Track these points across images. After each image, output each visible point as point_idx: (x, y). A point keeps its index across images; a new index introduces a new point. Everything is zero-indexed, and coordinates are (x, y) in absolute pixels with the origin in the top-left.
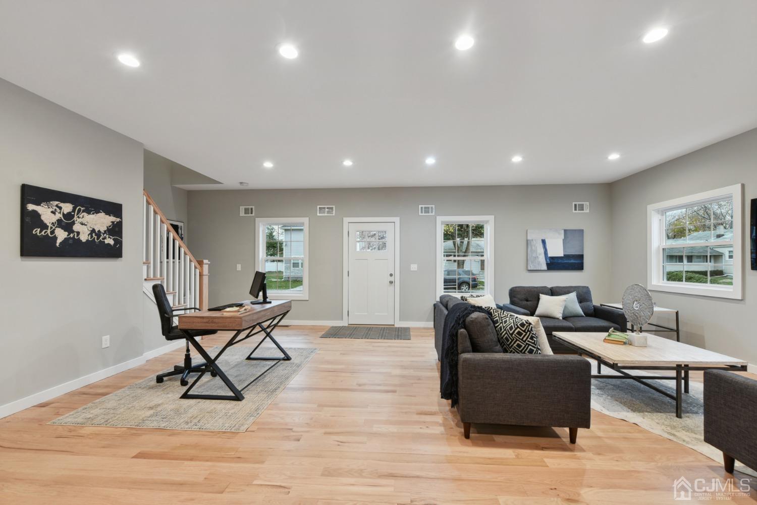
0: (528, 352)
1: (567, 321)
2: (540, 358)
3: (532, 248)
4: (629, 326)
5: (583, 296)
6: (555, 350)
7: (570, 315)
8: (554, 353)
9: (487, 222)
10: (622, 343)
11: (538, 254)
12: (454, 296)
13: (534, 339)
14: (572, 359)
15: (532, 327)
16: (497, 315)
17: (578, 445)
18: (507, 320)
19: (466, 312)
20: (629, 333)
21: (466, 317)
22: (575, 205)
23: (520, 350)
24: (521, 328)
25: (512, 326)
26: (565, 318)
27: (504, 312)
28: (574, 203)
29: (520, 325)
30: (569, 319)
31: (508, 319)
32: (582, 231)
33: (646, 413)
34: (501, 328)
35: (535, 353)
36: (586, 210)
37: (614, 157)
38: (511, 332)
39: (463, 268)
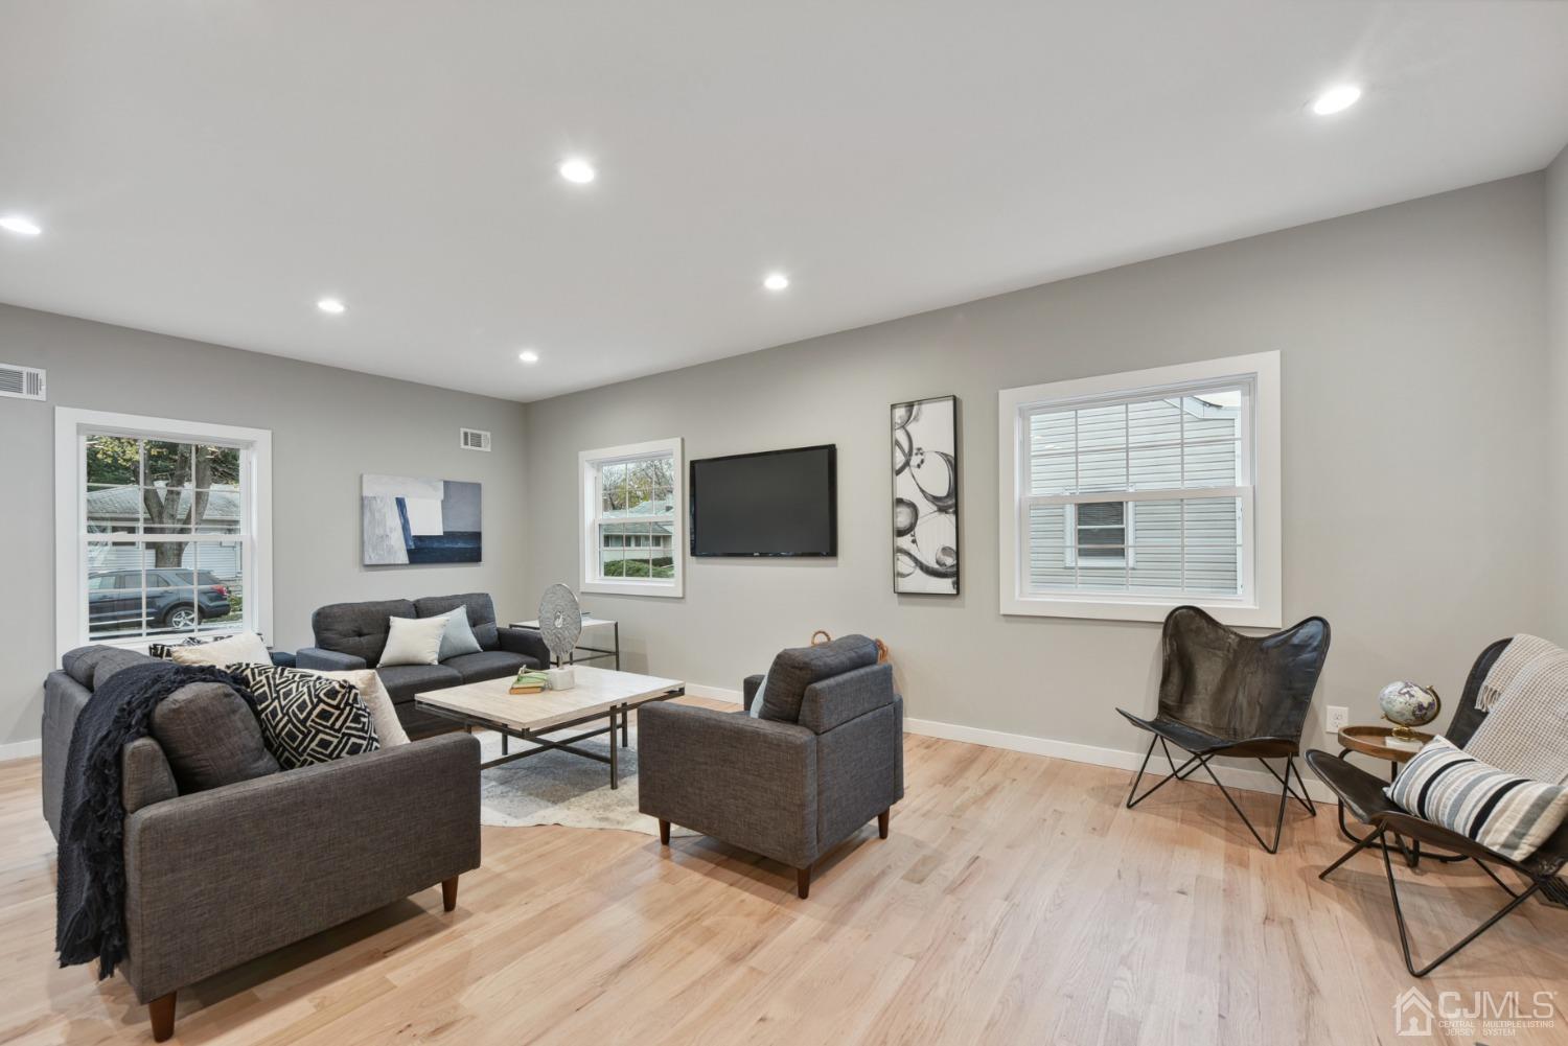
0: (348, 753)
1: (451, 666)
2: (375, 759)
3: (372, 514)
4: (553, 658)
5: (479, 614)
6: (413, 733)
7: (454, 653)
8: (412, 740)
9: (249, 445)
10: (539, 690)
11: (388, 530)
12: (121, 647)
13: (363, 719)
14: (445, 742)
15: (356, 694)
16: (264, 681)
17: (460, 909)
18: (291, 690)
19: (156, 687)
20: (553, 670)
21: (156, 703)
22: (466, 434)
23: (328, 752)
24: (329, 701)
25: (304, 701)
26: (443, 661)
27: (283, 671)
28: (463, 430)
29: (325, 694)
30: (452, 660)
31: (294, 686)
32: (478, 487)
33: (573, 799)
34: (274, 711)
35: (365, 751)
36: (485, 447)
37: (528, 357)
38: (302, 717)
39: (179, 564)
